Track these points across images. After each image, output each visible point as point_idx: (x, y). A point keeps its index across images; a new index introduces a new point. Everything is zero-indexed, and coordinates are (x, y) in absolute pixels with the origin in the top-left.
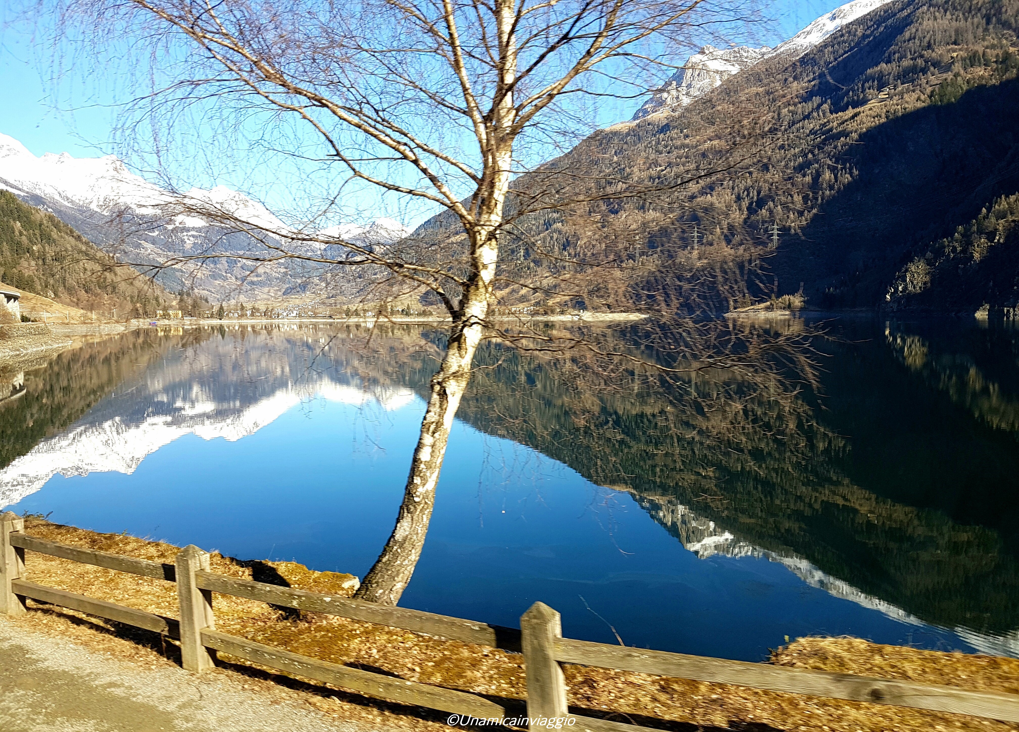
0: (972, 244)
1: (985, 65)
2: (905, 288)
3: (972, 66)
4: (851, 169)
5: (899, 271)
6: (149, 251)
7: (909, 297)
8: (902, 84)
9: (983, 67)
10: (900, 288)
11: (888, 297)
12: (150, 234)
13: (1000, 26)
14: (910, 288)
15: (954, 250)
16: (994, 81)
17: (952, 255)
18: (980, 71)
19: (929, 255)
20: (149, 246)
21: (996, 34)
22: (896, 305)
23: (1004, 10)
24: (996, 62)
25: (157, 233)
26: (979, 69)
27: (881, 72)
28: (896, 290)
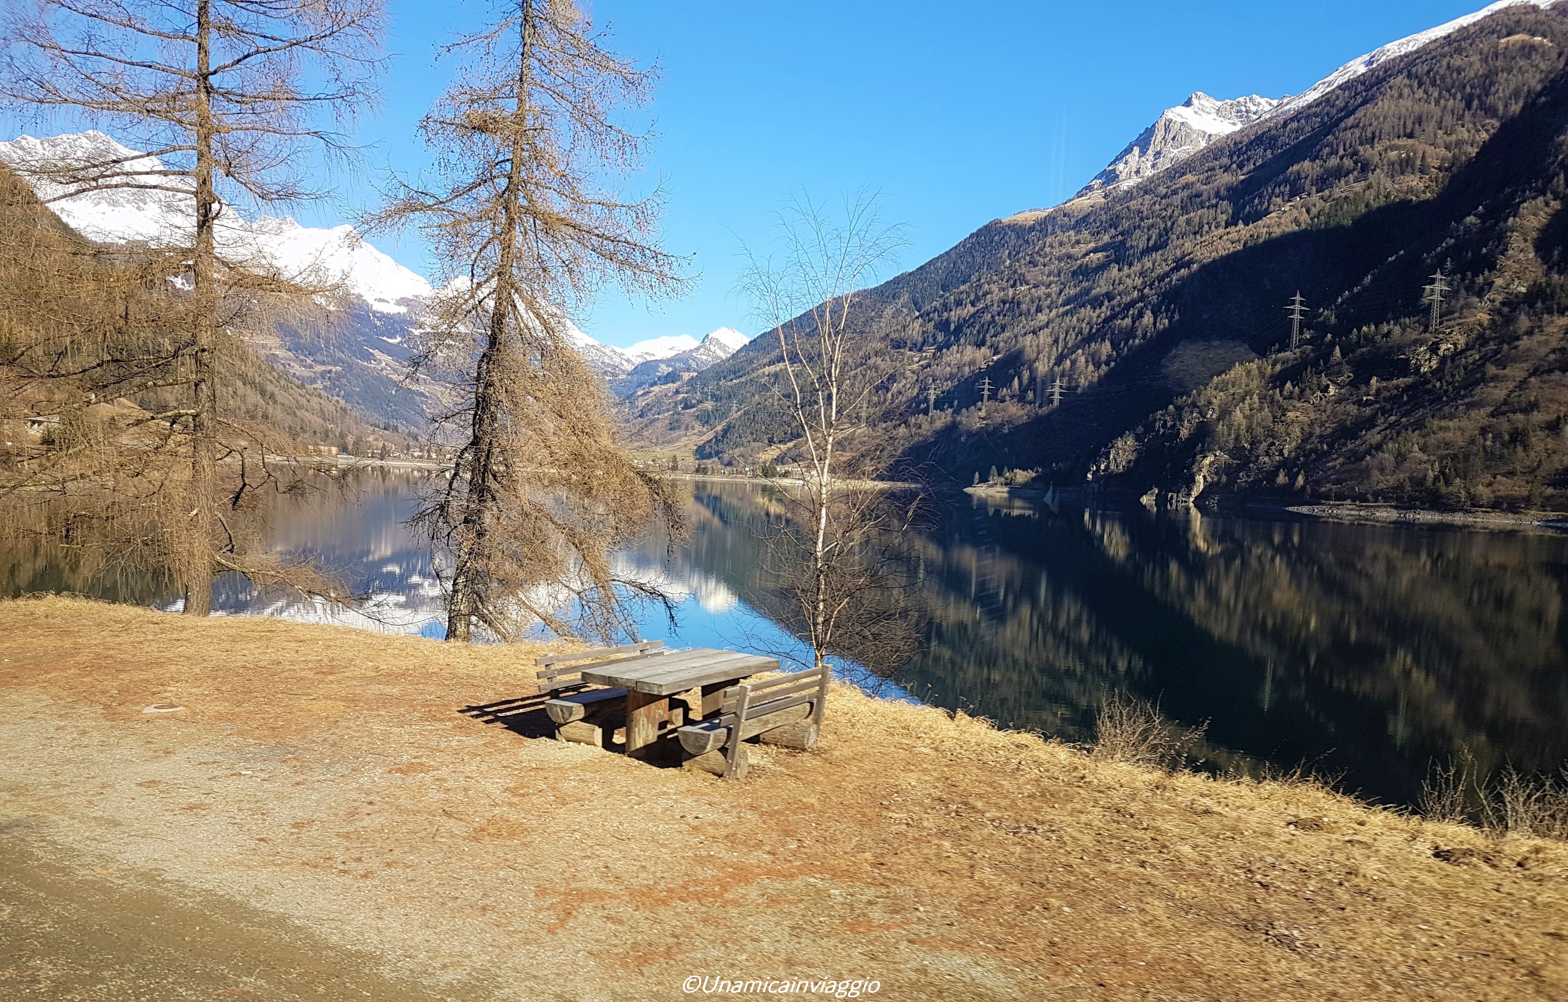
0: (1181, 420)
1: (1421, 171)
2: (1107, 467)
3: (1402, 173)
4: (1173, 312)
5: (1106, 447)
6: (383, 364)
7: (1110, 477)
8: (1317, 192)
9: (1419, 175)
10: (1102, 467)
11: (1090, 476)
12: (390, 341)
13: (1483, 113)
14: (1112, 466)
15: (1164, 425)
16: (1429, 195)
17: (1162, 430)
18: (1414, 181)
19: (1140, 429)
20: (385, 358)
21: (1474, 124)
22: (1096, 486)
23: (1493, 89)
24: (1440, 169)
25: (399, 339)
26: (1412, 177)
27: (1299, 173)
28: (1098, 467)
